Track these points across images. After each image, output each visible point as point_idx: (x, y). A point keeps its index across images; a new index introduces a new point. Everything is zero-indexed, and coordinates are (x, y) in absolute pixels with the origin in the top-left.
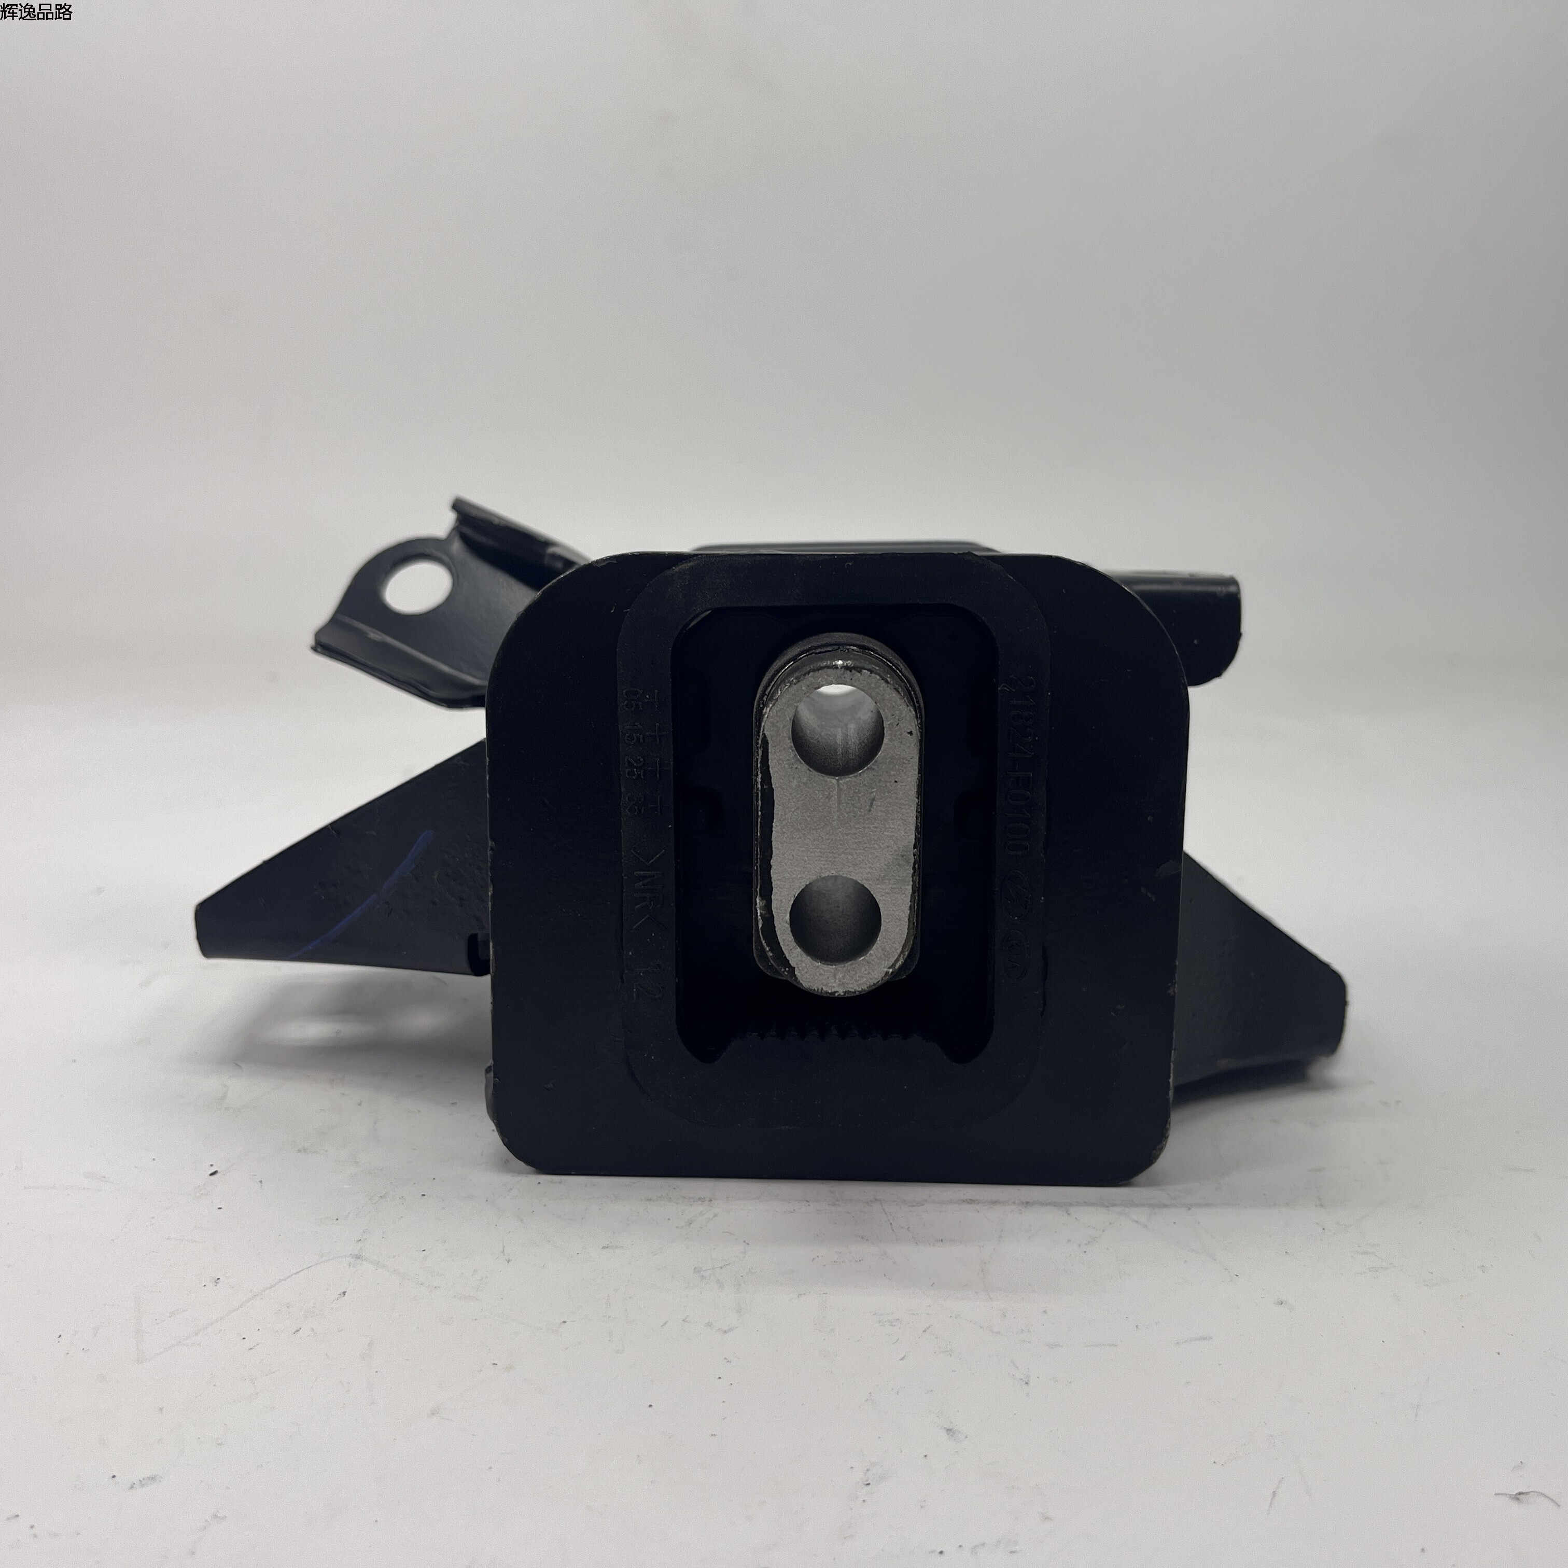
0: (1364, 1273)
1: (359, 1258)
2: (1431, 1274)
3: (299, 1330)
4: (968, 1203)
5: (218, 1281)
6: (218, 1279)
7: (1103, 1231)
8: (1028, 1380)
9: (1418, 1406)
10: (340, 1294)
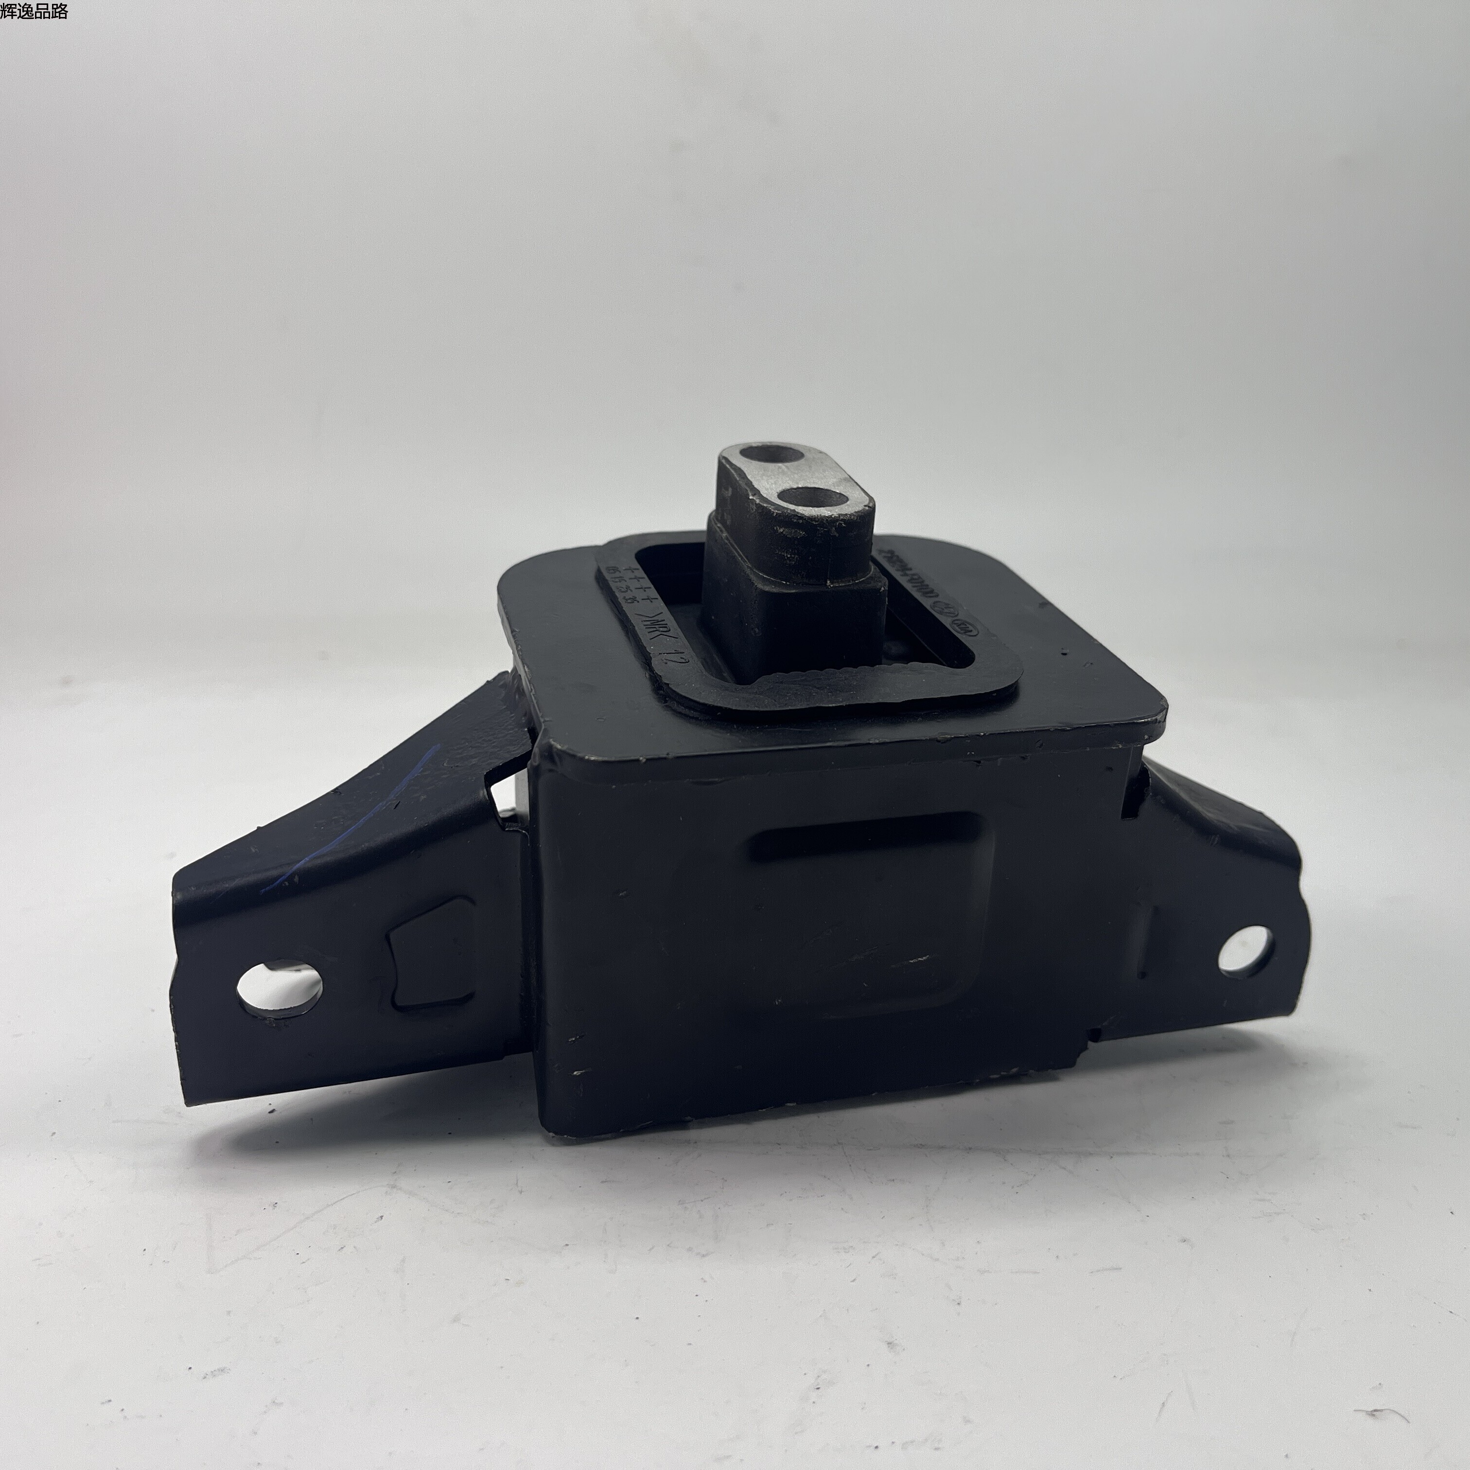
0: (1259, 1217)
1: (394, 1187)
2: (1317, 1220)
3: (343, 1248)
4: (919, 1148)
5: (275, 1205)
6: (276, 1203)
7: (1035, 1175)
8: (960, 1302)
9: (1295, 1333)
10: (378, 1218)
